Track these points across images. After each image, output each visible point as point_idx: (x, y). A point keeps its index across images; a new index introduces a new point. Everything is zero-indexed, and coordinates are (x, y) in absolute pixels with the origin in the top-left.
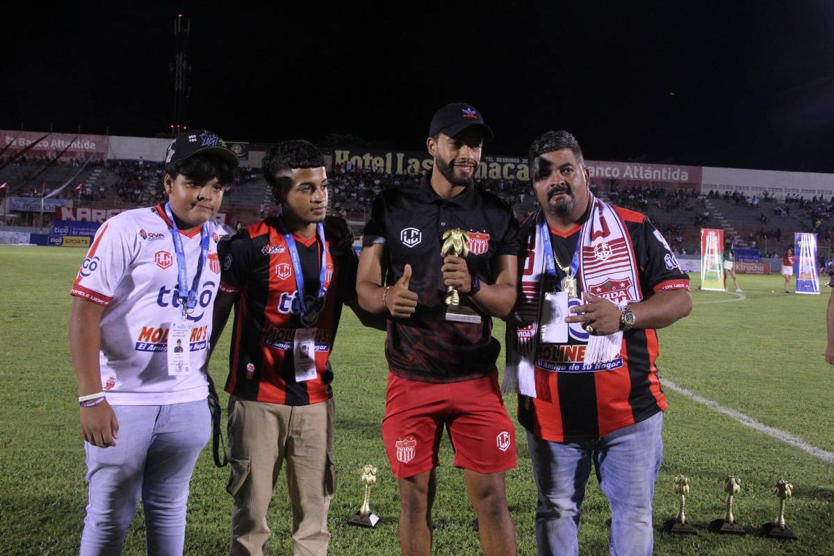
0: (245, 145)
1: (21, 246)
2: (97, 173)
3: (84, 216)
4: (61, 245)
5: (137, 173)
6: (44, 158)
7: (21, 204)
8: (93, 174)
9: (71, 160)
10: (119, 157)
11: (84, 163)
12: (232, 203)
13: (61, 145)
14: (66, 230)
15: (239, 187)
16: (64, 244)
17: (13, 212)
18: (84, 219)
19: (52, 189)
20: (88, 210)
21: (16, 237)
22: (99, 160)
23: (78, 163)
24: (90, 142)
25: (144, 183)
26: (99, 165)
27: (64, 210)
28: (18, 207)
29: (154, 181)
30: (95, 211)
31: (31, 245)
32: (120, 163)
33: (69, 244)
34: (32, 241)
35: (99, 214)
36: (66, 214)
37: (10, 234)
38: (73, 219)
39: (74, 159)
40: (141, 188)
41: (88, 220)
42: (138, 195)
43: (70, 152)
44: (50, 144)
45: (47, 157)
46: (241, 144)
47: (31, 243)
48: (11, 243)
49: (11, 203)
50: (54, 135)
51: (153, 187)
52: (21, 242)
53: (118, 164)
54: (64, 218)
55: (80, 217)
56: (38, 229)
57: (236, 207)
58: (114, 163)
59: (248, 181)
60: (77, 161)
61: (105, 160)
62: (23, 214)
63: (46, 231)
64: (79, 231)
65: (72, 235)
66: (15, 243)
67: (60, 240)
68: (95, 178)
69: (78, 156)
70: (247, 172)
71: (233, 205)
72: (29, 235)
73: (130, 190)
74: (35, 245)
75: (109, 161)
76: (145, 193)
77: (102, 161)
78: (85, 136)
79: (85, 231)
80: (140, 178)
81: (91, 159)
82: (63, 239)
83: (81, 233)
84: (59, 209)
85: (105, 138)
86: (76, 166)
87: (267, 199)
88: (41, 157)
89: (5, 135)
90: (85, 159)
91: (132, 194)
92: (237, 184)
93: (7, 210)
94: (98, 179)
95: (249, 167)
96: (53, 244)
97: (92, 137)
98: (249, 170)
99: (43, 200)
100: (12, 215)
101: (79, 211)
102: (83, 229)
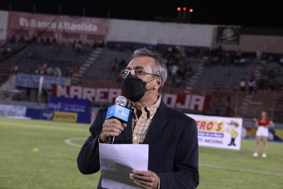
0: (237, 28)
1: (17, 119)
2: (96, 54)
3: (76, 93)
4: (51, 119)
7: (26, 81)
8: (92, 55)
9: (75, 41)
12: (217, 86)
13: (67, 26)
14: (59, 106)
16: (55, 119)
17: (19, 88)
18: (76, 97)
20: (79, 88)
21: (14, 110)
22: (100, 41)
24: (93, 24)
26: (100, 46)
27: (59, 88)
28: (23, 83)
30: (86, 90)
31: (26, 118)
32: (118, 45)
33: (58, 119)
35: (89, 92)
36: (61, 92)
37: (9, 108)
38: (67, 96)
39: (78, 40)
41: (79, 97)
43: (74, 34)
44: (57, 25)
46: (233, 28)
48: (9, 116)
49: (17, 79)
50: (62, 17)
52: (17, 116)
54: (59, 94)
55: (72, 94)
56: (36, 104)
57: (220, 91)
59: (237, 65)
60: (80, 43)
61: (105, 41)
63: (42, 106)
64: (70, 108)
65: (64, 111)
66: (12, 116)
67: (51, 115)
68: (94, 59)
69: (81, 37)
71: (218, 89)
72: (24, 109)
74: (29, 118)
75: (109, 43)
77: (102, 43)
78: (88, 19)
79: (76, 108)
82: (54, 114)
83: (73, 109)
84: (54, 87)
85: (108, 20)
86: (78, 47)
88: (49, 37)
89: (20, 16)
90: (87, 40)
94: (97, 60)
95: (239, 50)
96: (45, 118)
97: (95, 20)
98: (239, 54)
100: (16, 91)
101: (72, 89)
102: (74, 106)
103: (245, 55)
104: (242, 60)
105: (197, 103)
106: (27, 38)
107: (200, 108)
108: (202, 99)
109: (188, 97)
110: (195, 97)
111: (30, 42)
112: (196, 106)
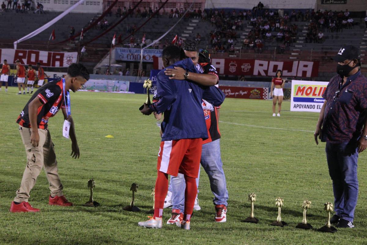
1: (121, 93)
2: (194, 23)
5: (232, 22)
6: (148, 9)
7: (125, 54)
8: (190, 24)
9: (172, 10)
10: (217, 6)
11: (183, 14)
12: (325, 50)
15: (334, 34)
17: (118, 62)
19: (152, 40)
22: (197, 9)
23: (178, 14)
25: (238, 32)
26: (196, 15)
27: (160, 60)
28: (123, 57)
29: (247, 30)
31: (130, 92)
32: (216, 12)
34: (130, 90)
37: (112, 82)
39: (174, 10)
40: (234, 37)
42: (231, 44)
43: (170, 3)
45: (150, 8)
47: (130, 91)
48: (113, 91)
51: (245, 35)
52: (121, 90)
53: (214, 13)
56: (138, 77)
57: (328, 55)
58: (210, 13)
59: (345, 26)
60: (177, 12)
61: (202, 10)
62: (128, 63)
66: (116, 91)
68: (192, 28)
69: (178, 6)
70: (345, 16)
71: (326, 53)
72: (128, 83)
73: (224, 40)
74: (133, 93)
75: (206, 11)
76: (238, 42)
77: (200, 11)
80: (234, 27)
81: (189, 10)
84: (155, 59)
86: (175, 16)
87: (363, 45)
88: (145, 8)
90: (184, 9)
91: (226, 42)
92: (332, 29)
93: (112, 61)
94: (195, 29)
98: (347, 14)
99: (142, 51)
100: (117, 65)
103: (353, 15)
104: (350, 21)
105: (305, 69)
106: (123, 10)
107: (309, 75)
108: (311, 64)
109: (295, 63)
110: (302, 63)
111: (126, 15)
112: (304, 73)
